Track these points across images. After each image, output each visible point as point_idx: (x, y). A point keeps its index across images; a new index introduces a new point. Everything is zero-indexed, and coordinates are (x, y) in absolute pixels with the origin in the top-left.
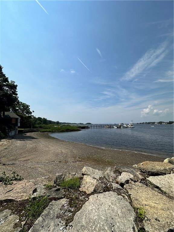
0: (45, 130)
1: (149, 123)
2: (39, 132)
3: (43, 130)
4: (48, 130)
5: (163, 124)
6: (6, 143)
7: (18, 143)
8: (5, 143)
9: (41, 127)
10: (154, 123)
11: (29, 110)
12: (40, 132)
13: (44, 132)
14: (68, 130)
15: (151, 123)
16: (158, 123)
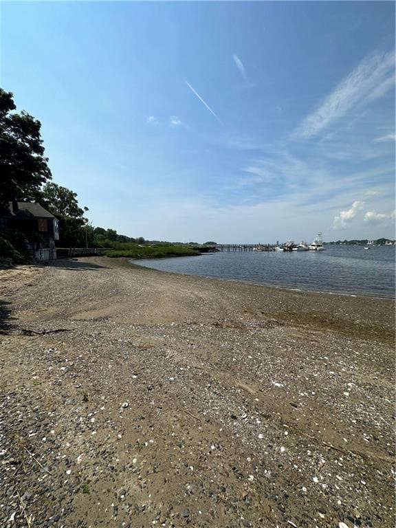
0: (120, 253)
1: (353, 243)
2: (106, 257)
3: (115, 252)
4: (126, 253)
5: (387, 244)
6: (30, 274)
7: (63, 274)
8: (26, 273)
9: (107, 246)
10: (364, 242)
11: (76, 206)
12: (108, 256)
13: (116, 256)
14: (172, 253)
15: (359, 241)
16: (374, 241)
